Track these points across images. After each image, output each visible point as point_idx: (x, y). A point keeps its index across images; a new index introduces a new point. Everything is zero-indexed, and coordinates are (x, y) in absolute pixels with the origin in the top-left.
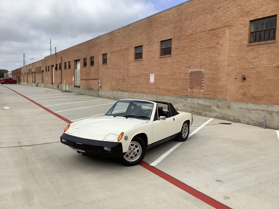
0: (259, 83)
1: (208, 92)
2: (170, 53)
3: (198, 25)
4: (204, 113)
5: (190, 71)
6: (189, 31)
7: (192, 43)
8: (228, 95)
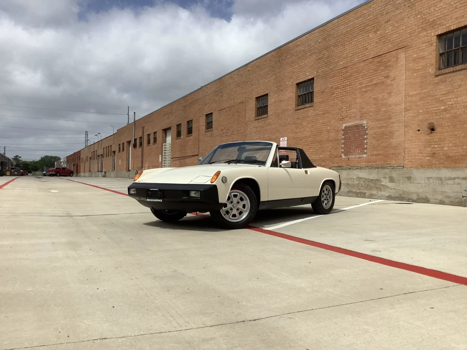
0: (456, 133)
1: (374, 157)
2: (312, 101)
3: (355, 51)
4: (368, 193)
5: (344, 125)
6: (341, 63)
7: (346, 81)
8: (406, 159)
